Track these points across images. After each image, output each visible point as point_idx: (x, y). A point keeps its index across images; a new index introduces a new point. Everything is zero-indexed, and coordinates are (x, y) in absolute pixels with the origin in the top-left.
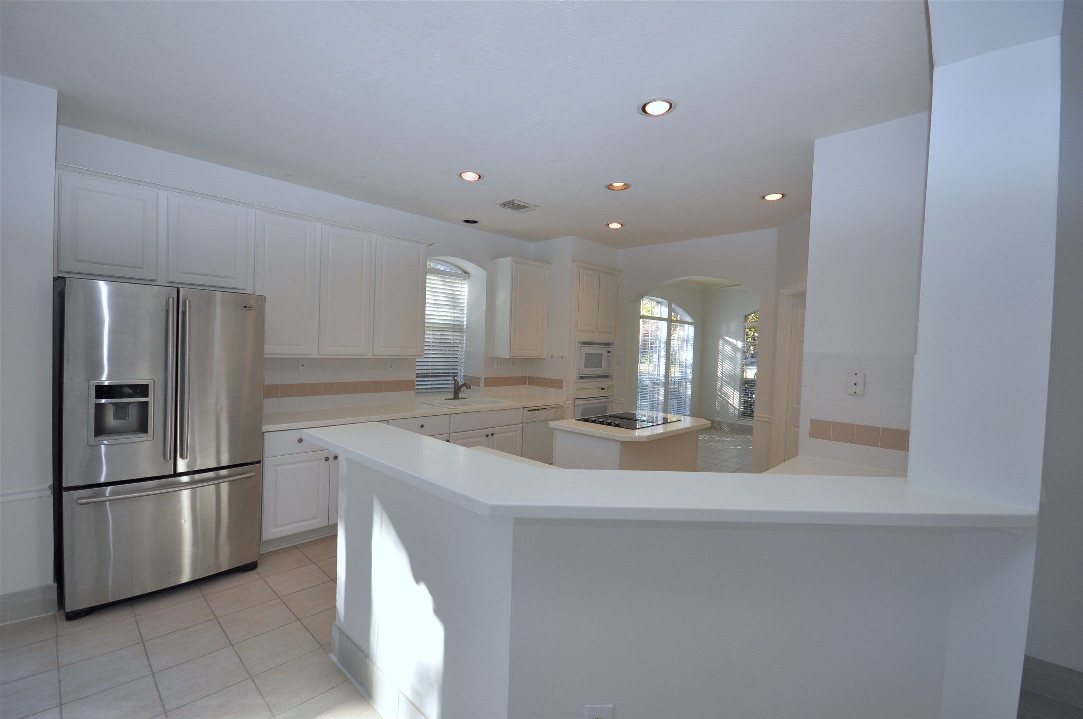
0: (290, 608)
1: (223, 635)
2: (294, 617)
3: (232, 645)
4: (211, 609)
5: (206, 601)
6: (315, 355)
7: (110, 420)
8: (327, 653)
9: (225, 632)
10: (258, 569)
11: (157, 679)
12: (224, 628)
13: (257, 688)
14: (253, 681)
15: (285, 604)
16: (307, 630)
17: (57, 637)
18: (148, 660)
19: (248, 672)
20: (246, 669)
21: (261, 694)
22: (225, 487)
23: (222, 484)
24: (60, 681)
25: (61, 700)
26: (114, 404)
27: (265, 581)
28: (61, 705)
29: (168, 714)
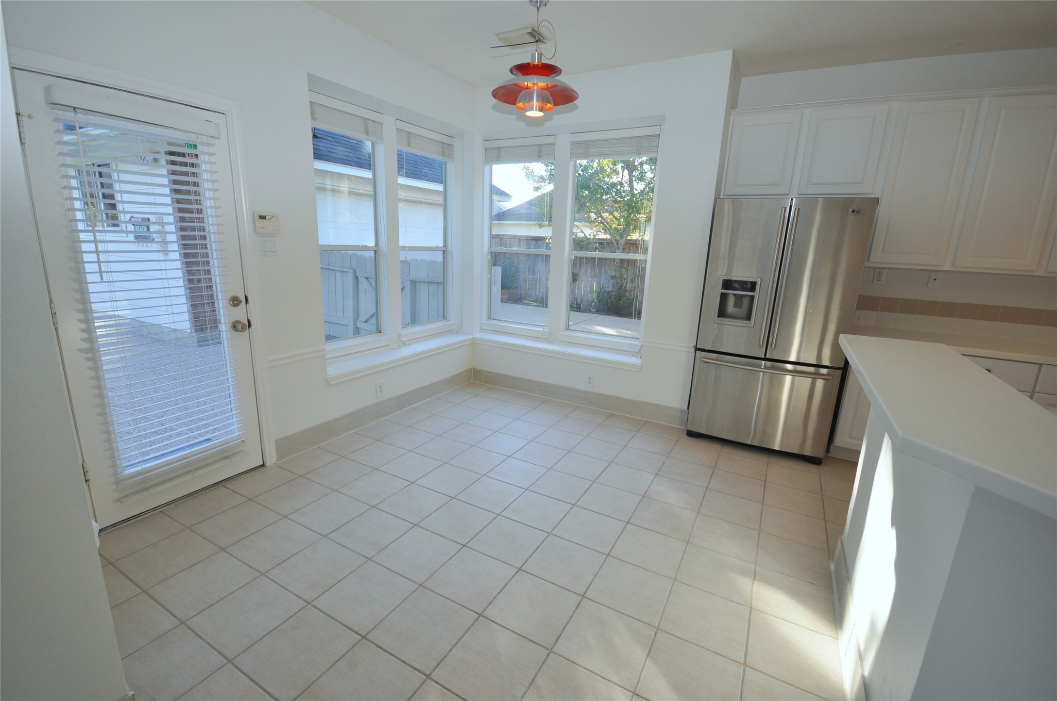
0: (825, 507)
1: (763, 493)
2: (823, 515)
3: (763, 503)
4: (766, 473)
5: (767, 468)
6: (947, 267)
7: (730, 308)
8: (830, 559)
9: (764, 493)
10: (821, 467)
11: (707, 492)
12: (766, 490)
13: (759, 540)
14: (759, 534)
15: (823, 502)
16: (826, 531)
17: (677, 441)
18: (710, 480)
19: (760, 527)
20: (760, 524)
21: (758, 546)
22: (820, 383)
23: (818, 380)
24: (664, 463)
25: (658, 472)
26: (734, 295)
27: (820, 477)
28: (657, 474)
29: (699, 514)
